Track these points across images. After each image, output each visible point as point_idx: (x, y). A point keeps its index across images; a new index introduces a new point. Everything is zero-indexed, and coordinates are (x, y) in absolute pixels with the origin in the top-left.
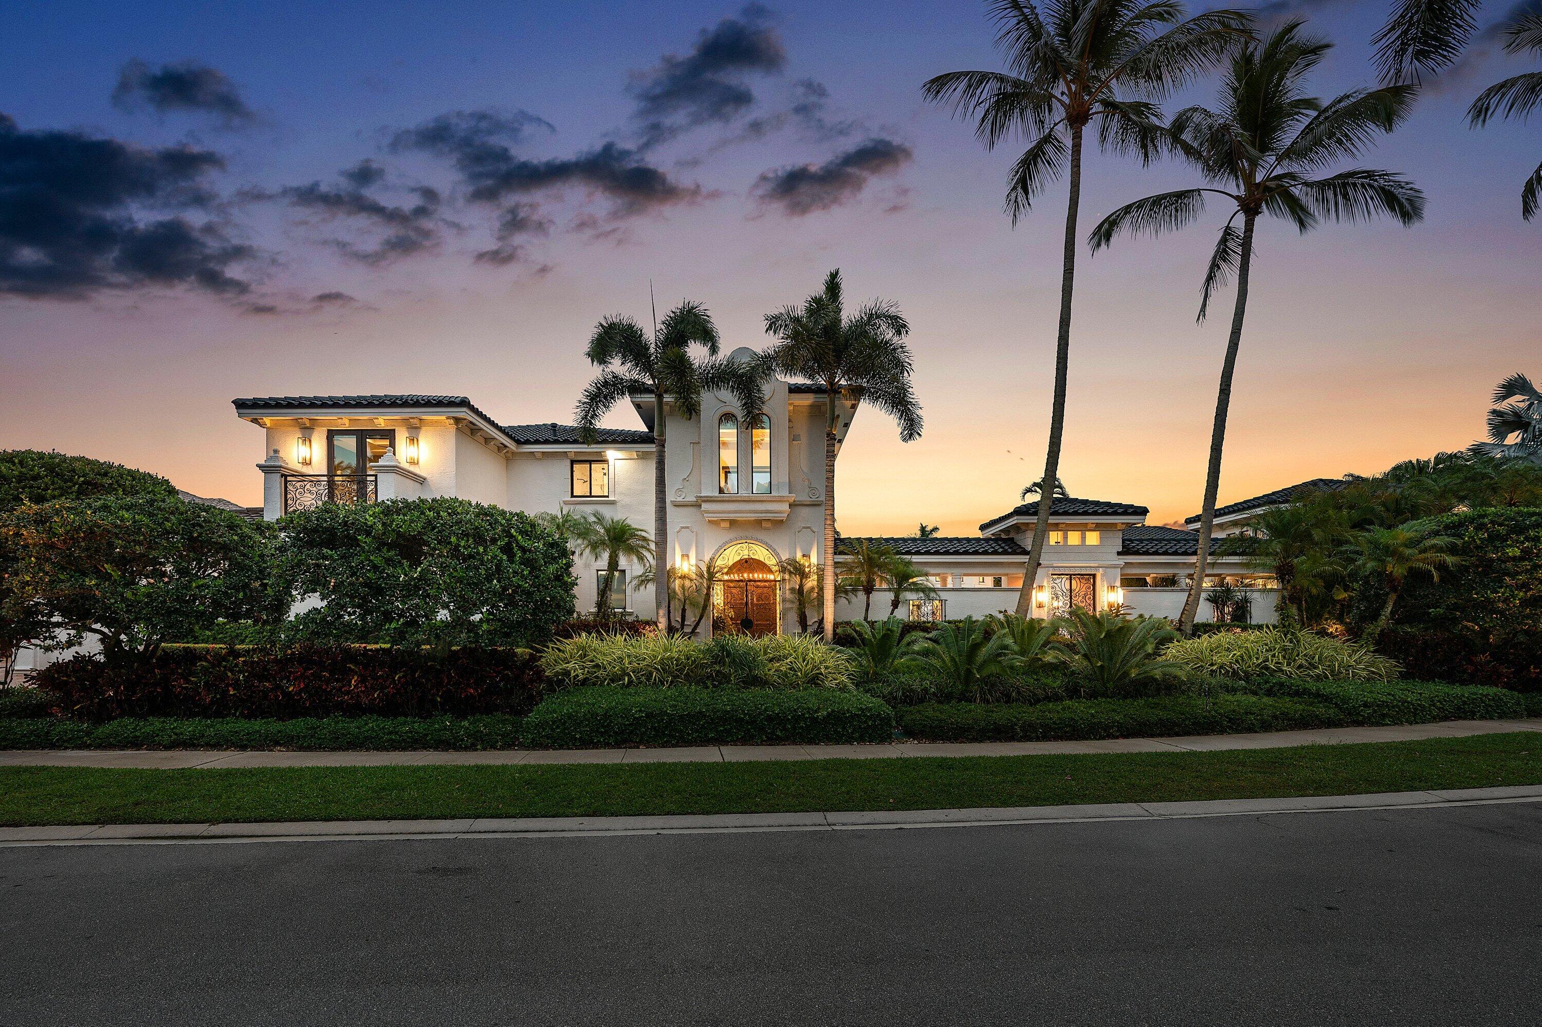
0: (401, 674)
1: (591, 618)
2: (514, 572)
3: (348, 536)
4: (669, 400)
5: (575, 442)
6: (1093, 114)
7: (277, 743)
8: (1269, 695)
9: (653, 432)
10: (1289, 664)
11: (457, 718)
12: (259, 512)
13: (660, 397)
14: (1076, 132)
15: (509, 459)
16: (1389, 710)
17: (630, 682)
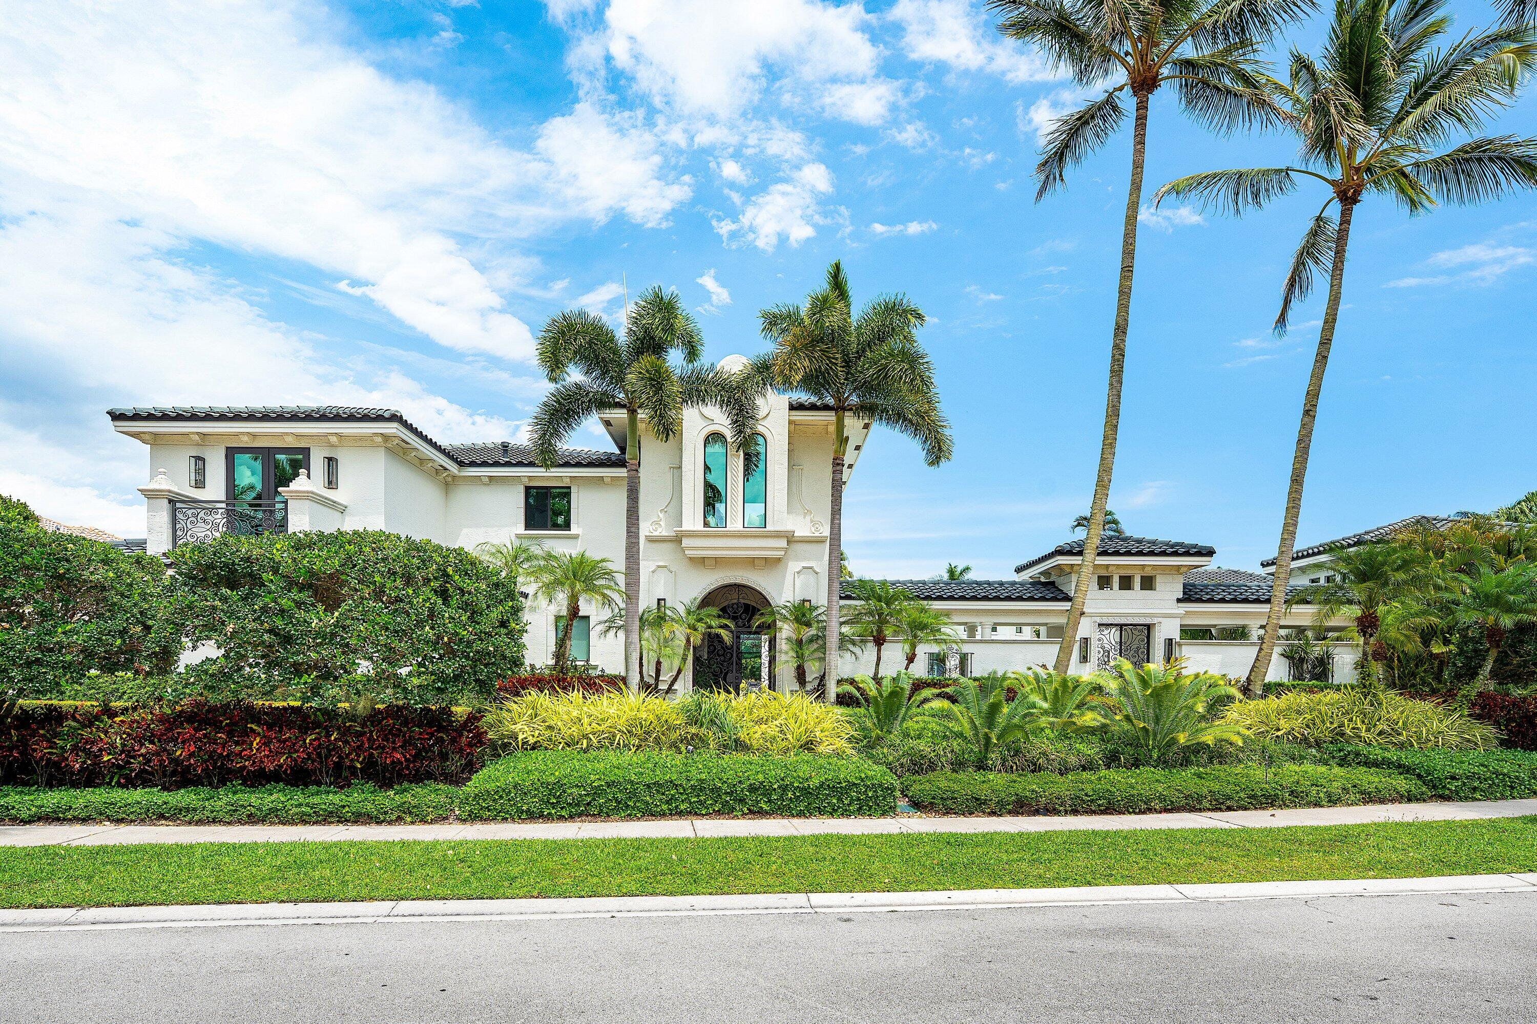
0: (313, 737)
1: (547, 672)
2: (450, 617)
3: (251, 575)
4: (643, 416)
5: (531, 464)
6: (1162, 80)
7: (161, 816)
8: (1341, 766)
9: (625, 453)
10: (1368, 730)
11: (381, 787)
12: (142, 544)
13: (632, 412)
14: (1141, 102)
15: (448, 485)
16: (1481, 783)
17: (589, 746)
